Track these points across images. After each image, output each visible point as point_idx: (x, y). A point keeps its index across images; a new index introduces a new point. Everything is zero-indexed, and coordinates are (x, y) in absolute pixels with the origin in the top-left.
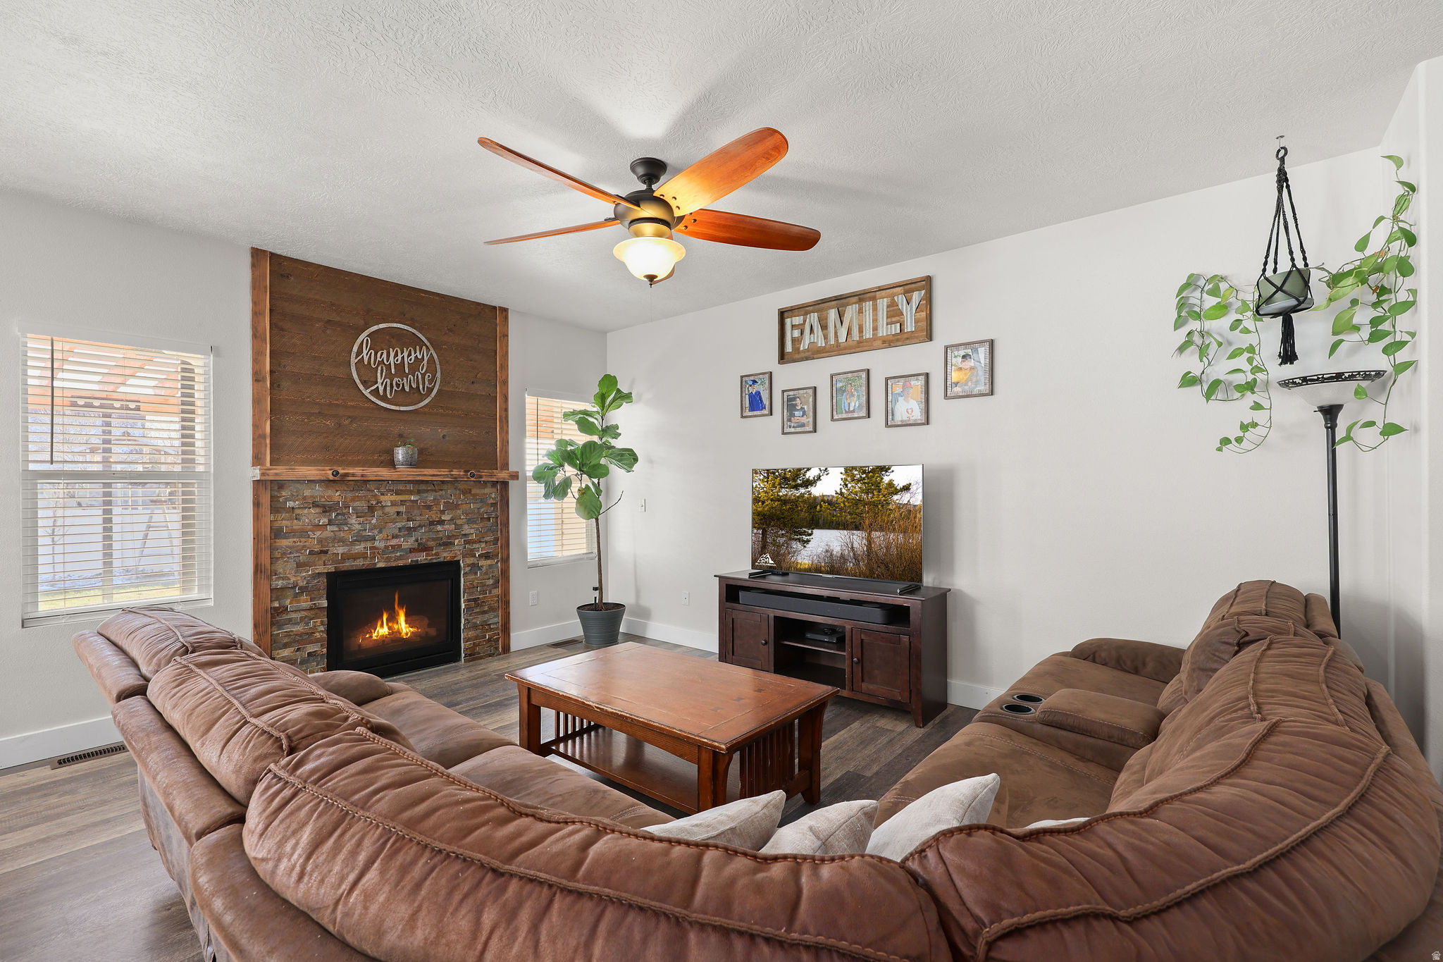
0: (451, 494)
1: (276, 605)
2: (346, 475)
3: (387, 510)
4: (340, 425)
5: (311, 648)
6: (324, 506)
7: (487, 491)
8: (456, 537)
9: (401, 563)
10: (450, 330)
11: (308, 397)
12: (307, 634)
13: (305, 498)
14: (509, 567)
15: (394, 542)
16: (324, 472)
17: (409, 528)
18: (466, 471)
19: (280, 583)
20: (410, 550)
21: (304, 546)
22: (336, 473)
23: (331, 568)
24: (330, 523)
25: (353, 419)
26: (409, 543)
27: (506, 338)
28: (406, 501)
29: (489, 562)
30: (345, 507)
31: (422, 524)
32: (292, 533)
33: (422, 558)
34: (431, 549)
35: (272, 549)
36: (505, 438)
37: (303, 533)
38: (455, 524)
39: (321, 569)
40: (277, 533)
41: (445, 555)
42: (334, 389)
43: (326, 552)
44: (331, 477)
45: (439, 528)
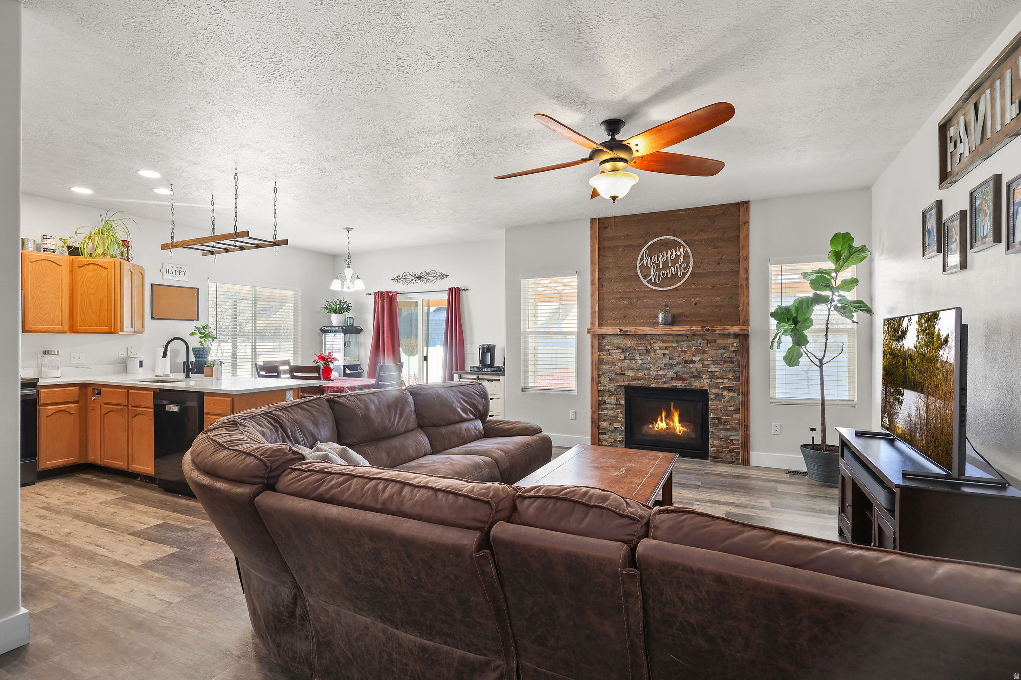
0: (699, 343)
1: (600, 398)
2: (626, 331)
3: (657, 352)
4: (631, 303)
5: (617, 425)
6: (623, 349)
7: (730, 341)
8: (704, 373)
9: (665, 386)
10: (700, 231)
11: (615, 290)
12: (614, 417)
13: (614, 344)
14: (748, 400)
15: (661, 372)
16: (615, 330)
17: (671, 365)
18: (703, 327)
19: (602, 388)
20: (672, 378)
21: (613, 370)
22: (621, 331)
23: (626, 383)
24: (625, 358)
25: (638, 299)
26: (671, 374)
27: (747, 224)
28: (668, 347)
29: (731, 394)
30: (634, 350)
31: (679, 362)
32: (608, 362)
33: (679, 384)
34: (686, 379)
35: (599, 370)
36: (746, 300)
37: (612, 363)
38: (703, 364)
39: (620, 383)
40: (601, 362)
41: (696, 384)
42: (628, 283)
43: (624, 374)
44: (619, 333)
45: (691, 365)
